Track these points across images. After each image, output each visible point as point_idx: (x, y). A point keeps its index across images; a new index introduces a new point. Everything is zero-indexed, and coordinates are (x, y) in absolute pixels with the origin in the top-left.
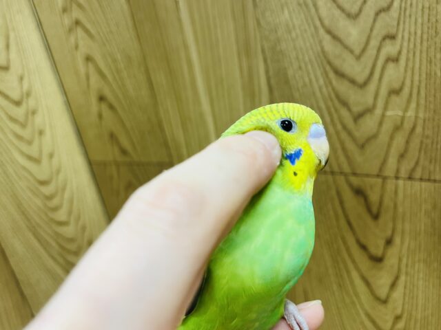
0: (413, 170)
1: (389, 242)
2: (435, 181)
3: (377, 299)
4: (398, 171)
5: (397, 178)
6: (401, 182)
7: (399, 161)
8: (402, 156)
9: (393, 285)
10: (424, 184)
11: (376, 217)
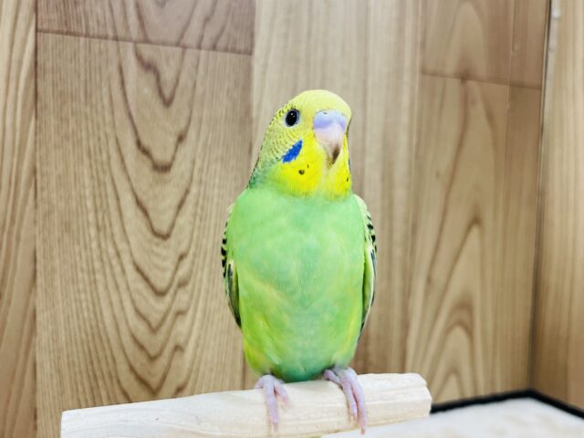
0: (218, 37)
1: (181, 138)
2: (239, 52)
3: (156, 234)
4: (201, 38)
5: (199, 47)
6: (203, 52)
7: (204, 26)
8: (207, 20)
9: (181, 205)
10: (228, 55)
11: (167, 103)
